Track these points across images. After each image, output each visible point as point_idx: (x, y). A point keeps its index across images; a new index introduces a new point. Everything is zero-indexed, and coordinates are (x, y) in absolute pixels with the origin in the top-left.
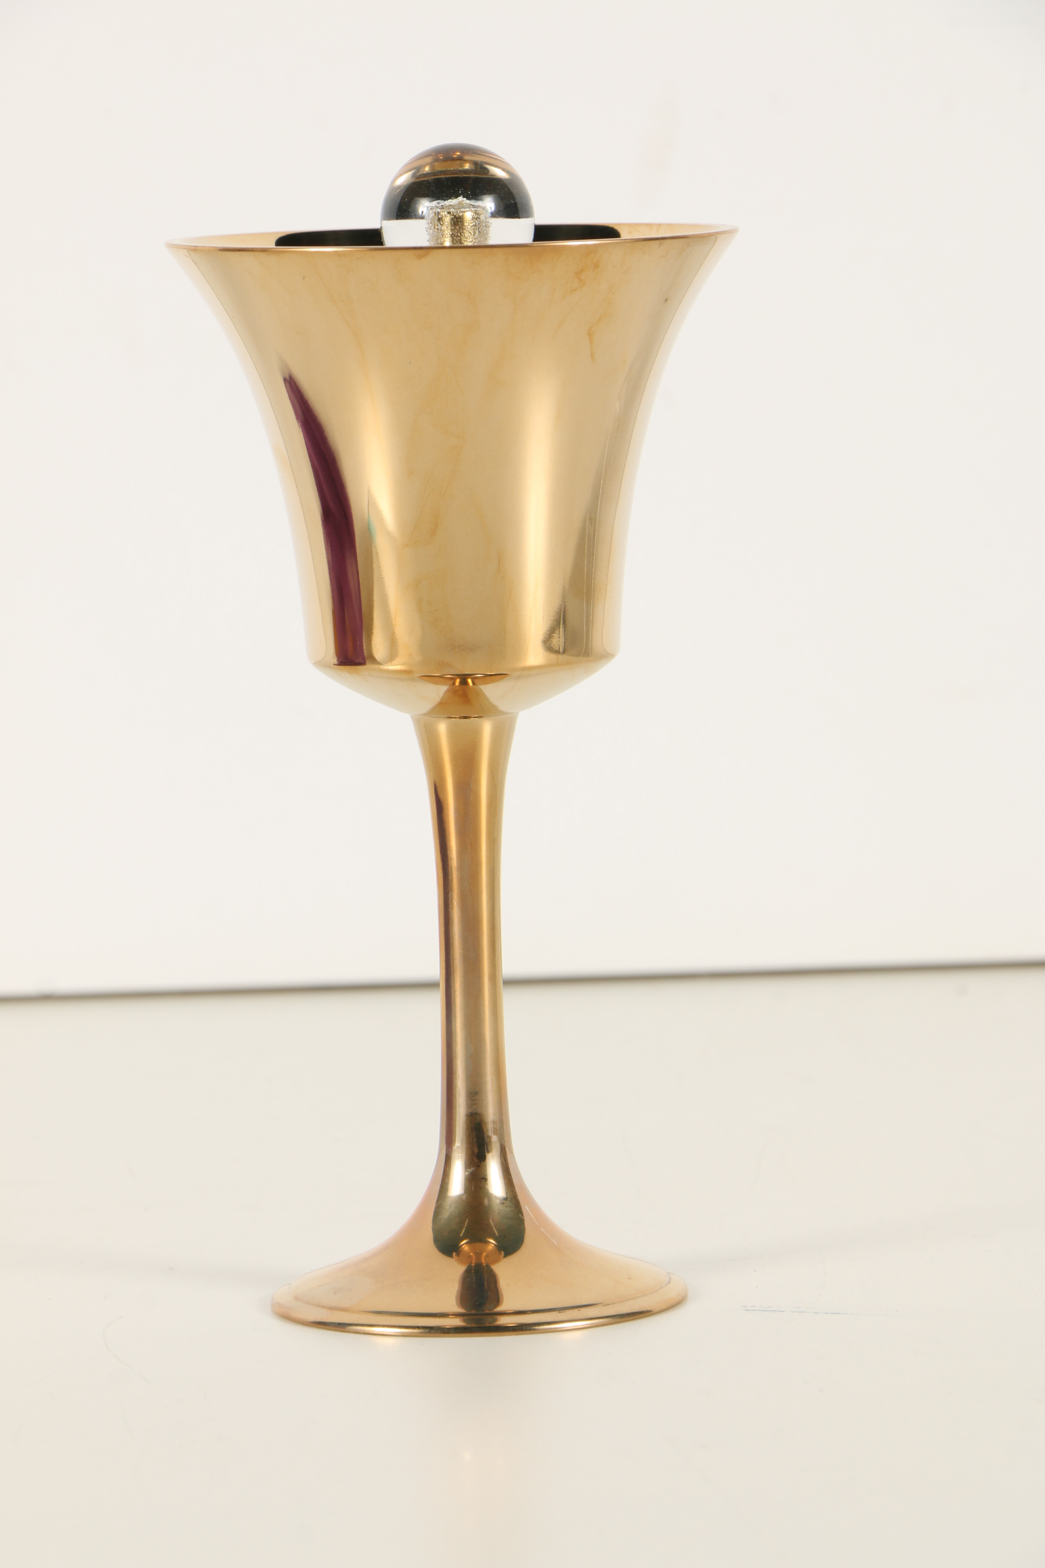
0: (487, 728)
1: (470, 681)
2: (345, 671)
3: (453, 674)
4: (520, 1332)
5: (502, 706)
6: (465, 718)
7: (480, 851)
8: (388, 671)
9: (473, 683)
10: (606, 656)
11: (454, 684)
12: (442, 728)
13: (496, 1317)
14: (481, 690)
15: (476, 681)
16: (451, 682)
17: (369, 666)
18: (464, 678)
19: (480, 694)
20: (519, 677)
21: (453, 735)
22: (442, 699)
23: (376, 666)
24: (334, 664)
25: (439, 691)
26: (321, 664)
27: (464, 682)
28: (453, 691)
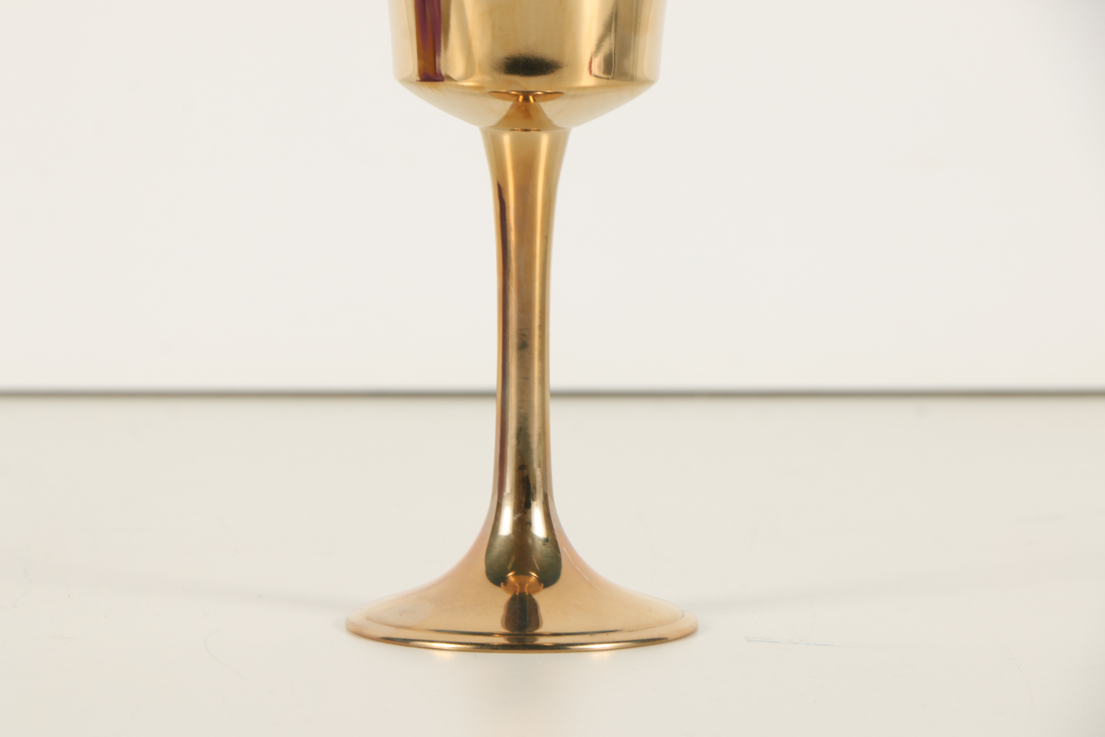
0: (544, 140)
1: (531, 98)
2: (426, 86)
3: (516, 90)
4: (557, 651)
5: (557, 122)
6: (526, 130)
7: (535, 246)
8: (464, 87)
9: (534, 100)
10: (647, 82)
11: (518, 100)
12: (507, 139)
13: (537, 637)
14: (540, 107)
15: (536, 99)
16: (515, 98)
17: (447, 82)
18: (526, 95)
19: (539, 110)
20: (574, 96)
21: (515, 144)
22: (508, 112)
23: (453, 83)
24: (417, 81)
25: (504, 106)
26: (406, 81)
27: (526, 99)
28: (517, 107)
